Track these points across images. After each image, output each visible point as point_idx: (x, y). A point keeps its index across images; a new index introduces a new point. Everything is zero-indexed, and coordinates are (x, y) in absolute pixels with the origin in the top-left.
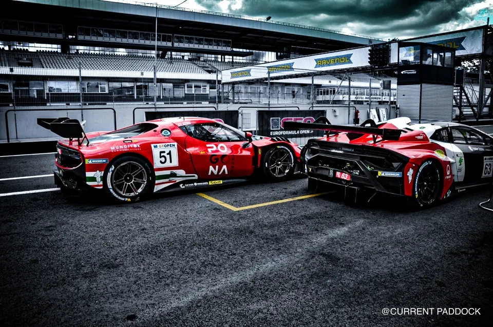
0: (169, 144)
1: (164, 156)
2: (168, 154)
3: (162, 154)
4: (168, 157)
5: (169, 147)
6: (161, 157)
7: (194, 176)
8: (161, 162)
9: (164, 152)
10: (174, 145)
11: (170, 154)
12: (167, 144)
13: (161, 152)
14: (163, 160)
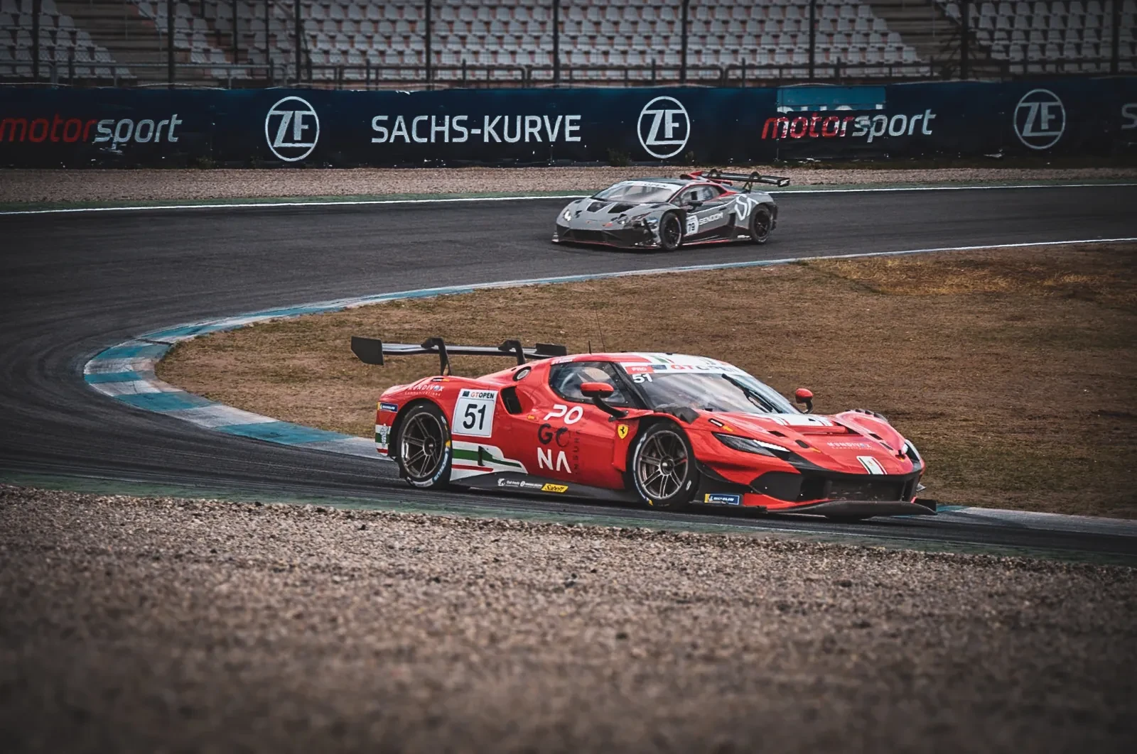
0: (487, 392)
1: (472, 415)
2: (479, 411)
3: (471, 410)
4: (478, 416)
5: (485, 398)
6: (467, 415)
7: (519, 466)
8: (465, 424)
9: (475, 406)
10: (492, 396)
11: (482, 411)
12: (483, 392)
13: (471, 406)
14: (469, 420)
